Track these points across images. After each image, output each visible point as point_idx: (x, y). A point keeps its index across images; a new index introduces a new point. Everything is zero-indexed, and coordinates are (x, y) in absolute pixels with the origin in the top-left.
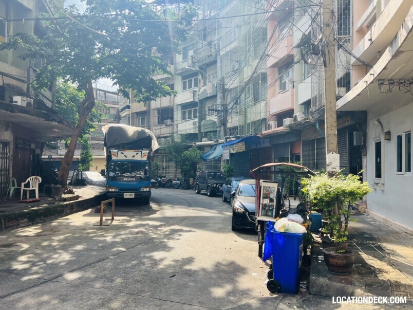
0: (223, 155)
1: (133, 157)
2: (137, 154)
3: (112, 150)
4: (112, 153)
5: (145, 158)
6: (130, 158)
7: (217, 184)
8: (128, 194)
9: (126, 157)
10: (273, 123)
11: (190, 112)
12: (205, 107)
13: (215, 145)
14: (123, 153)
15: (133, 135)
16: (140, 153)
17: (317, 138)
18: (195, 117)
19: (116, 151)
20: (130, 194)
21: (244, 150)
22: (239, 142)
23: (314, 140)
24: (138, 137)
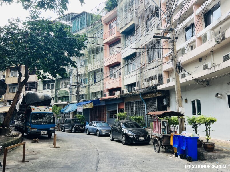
0: (77, 109)
1: (44, 110)
2: (46, 109)
3: (31, 107)
4: (32, 108)
5: (51, 111)
6: (42, 111)
7: (78, 126)
8: (43, 132)
9: (40, 110)
10: (107, 94)
11: (49, 86)
12: (59, 84)
13: (68, 104)
14: (38, 108)
15: (42, 98)
16: (47, 108)
17: (135, 101)
18: (52, 88)
19: (34, 107)
20: (44, 132)
21: (93, 107)
22: (90, 103)
23: (134, 102)
24: (44, 99)
